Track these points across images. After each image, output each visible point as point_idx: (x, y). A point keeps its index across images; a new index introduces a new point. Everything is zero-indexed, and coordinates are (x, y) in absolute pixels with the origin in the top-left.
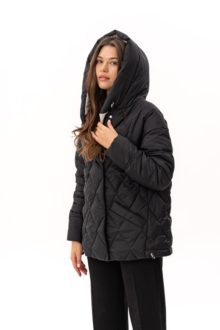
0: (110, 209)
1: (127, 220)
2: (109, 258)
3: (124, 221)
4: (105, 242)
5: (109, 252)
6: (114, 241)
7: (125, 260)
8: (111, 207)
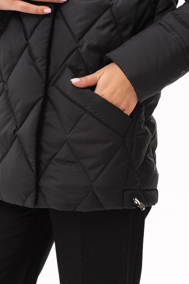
0: (53, 84)
1: (90, 113)
2: (36, 201)
3: (83, 115)
4: (32, 160)
5: (38, 189)
6: (53, 161)
7: (74, 209)
8: (57, 80)
